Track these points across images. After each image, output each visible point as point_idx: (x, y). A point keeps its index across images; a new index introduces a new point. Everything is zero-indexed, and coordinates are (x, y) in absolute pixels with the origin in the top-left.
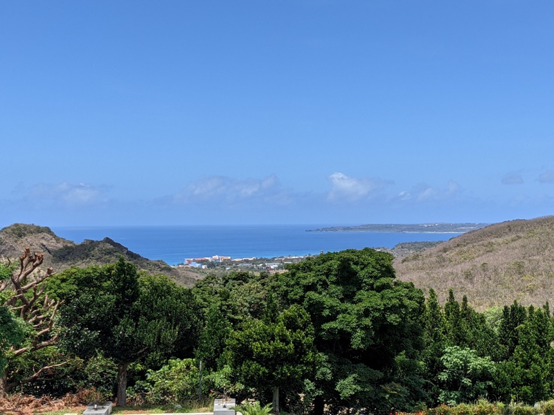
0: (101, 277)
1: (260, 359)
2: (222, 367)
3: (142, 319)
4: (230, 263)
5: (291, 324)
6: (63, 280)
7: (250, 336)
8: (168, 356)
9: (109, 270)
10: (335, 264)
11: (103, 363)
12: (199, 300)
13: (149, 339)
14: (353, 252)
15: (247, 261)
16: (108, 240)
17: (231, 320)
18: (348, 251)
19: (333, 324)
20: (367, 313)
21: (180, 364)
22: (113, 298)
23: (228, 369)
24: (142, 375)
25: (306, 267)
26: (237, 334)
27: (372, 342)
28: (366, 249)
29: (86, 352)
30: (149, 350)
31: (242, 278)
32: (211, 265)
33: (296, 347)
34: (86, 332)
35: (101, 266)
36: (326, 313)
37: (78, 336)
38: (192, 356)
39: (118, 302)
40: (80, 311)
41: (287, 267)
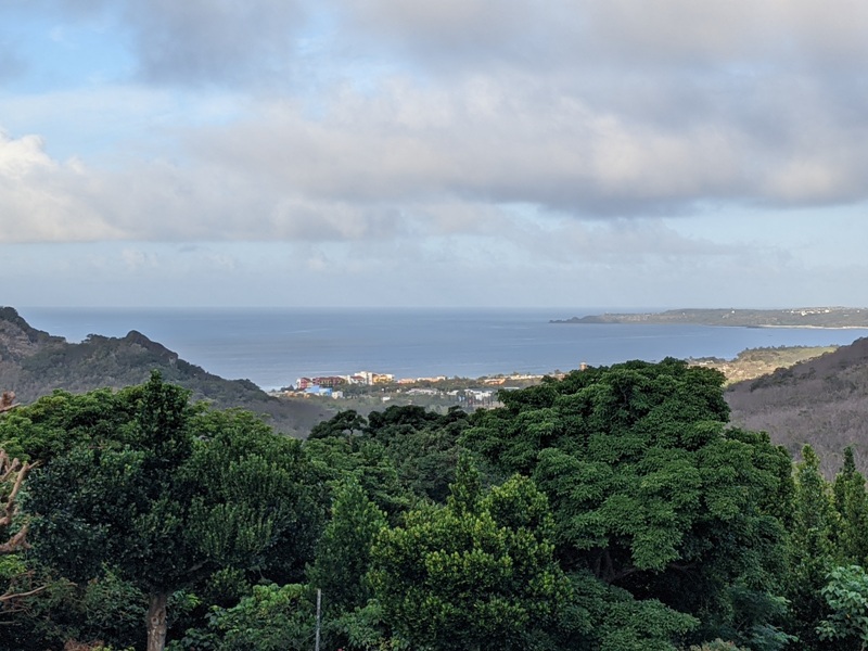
4: (391, 387)
5: (505, 512)
7: (422, 540)
19: (595, 516)
24: (198, 617)
26: (394, 534)
27: (676, 555)
28: (669, 361)
30: (212, 567)
32: (352, 390)
34: (80, 526)
38: (302, 579)
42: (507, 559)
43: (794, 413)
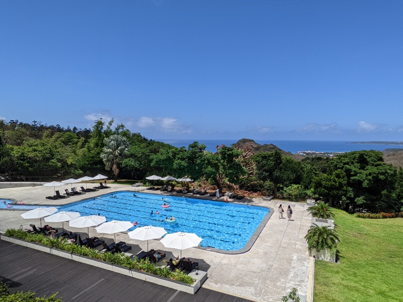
0: (269, 156)
1: (325, 187)
2: (310, 189)
3: (283, 170)
4: (314, 154)
5: (338, 176)
6: (257, 156)
7: (321, 179)
8: (291, 183)
9: (272, 154)
10: (357, 156)
11: (270, 183)
12: (303, 165)
13: (285, 177)
14: (365, 151)
15: (321, 153)
16: (272, 144)
17: (314, 173)
18: (363, 151)
19: (355, 177)
20: (370, 174)
21: (295, 186)
22: (273, 163)
23: (312, 189)
24: (282, 188)
25: (345, 156)
26: (317, 178)
27: (372, 185)
28: (371, 150)
29: (264, 179)
30: (285, 181)
31: (319, 159)
32: (307, 154)
33: (339, 185)
34: (264, 173)
35: (270, 153)
36: (352, 173)
37: (262, 174)
38: (300, 184)
39: (275, 164)
40: (263, 166)
41: (337, 156)
42: (338, 184)
43: (396, 161)
